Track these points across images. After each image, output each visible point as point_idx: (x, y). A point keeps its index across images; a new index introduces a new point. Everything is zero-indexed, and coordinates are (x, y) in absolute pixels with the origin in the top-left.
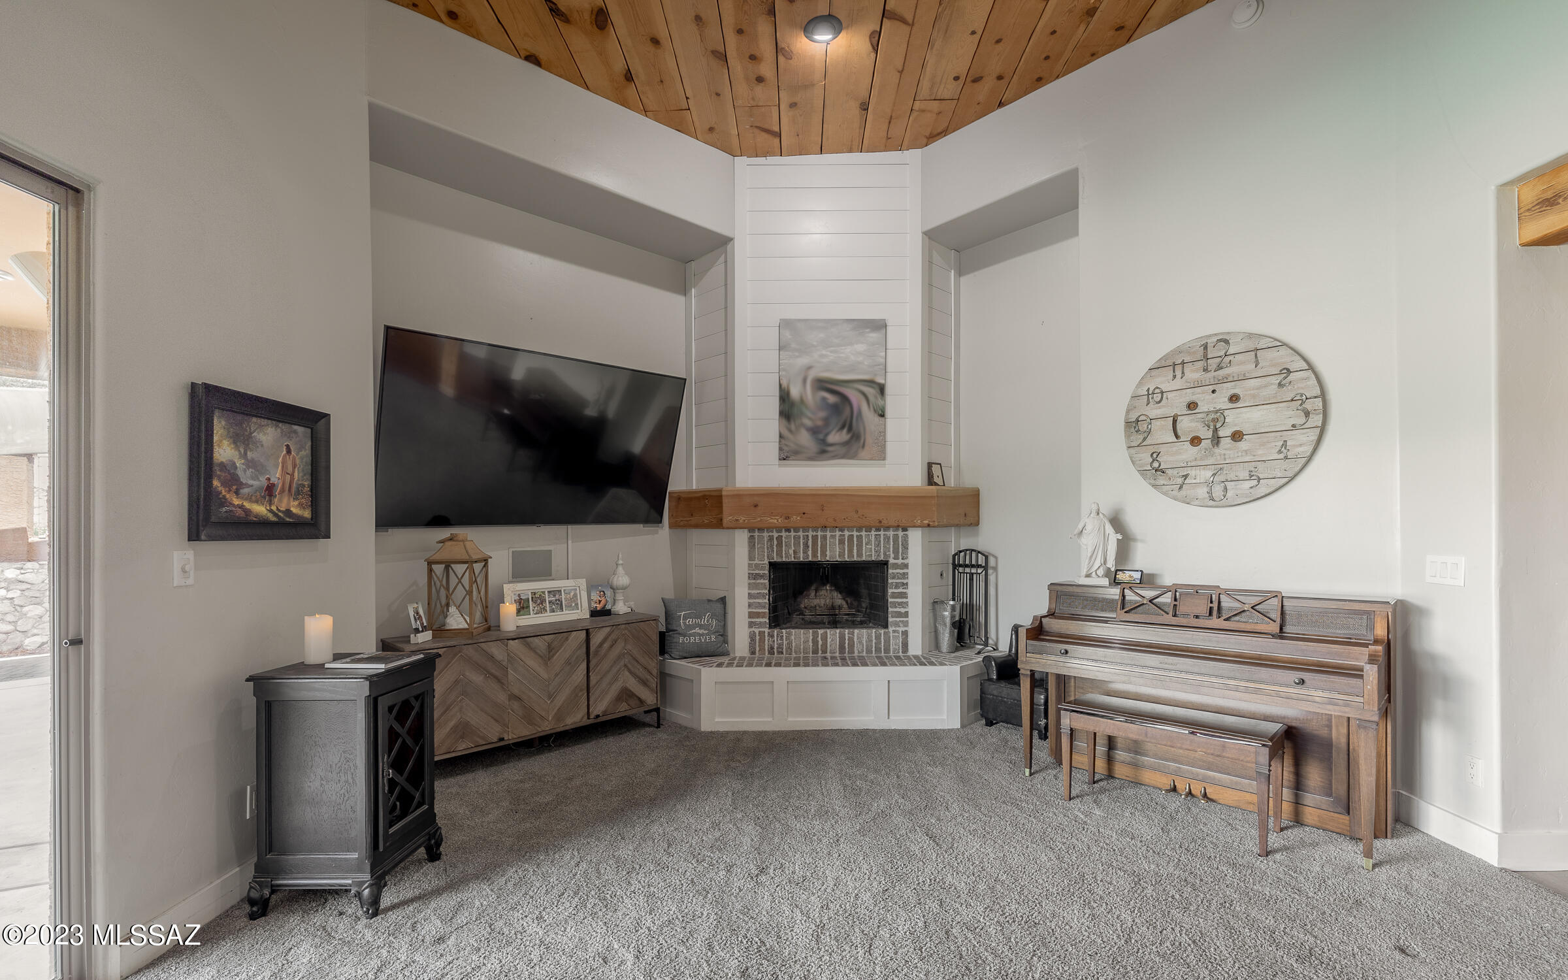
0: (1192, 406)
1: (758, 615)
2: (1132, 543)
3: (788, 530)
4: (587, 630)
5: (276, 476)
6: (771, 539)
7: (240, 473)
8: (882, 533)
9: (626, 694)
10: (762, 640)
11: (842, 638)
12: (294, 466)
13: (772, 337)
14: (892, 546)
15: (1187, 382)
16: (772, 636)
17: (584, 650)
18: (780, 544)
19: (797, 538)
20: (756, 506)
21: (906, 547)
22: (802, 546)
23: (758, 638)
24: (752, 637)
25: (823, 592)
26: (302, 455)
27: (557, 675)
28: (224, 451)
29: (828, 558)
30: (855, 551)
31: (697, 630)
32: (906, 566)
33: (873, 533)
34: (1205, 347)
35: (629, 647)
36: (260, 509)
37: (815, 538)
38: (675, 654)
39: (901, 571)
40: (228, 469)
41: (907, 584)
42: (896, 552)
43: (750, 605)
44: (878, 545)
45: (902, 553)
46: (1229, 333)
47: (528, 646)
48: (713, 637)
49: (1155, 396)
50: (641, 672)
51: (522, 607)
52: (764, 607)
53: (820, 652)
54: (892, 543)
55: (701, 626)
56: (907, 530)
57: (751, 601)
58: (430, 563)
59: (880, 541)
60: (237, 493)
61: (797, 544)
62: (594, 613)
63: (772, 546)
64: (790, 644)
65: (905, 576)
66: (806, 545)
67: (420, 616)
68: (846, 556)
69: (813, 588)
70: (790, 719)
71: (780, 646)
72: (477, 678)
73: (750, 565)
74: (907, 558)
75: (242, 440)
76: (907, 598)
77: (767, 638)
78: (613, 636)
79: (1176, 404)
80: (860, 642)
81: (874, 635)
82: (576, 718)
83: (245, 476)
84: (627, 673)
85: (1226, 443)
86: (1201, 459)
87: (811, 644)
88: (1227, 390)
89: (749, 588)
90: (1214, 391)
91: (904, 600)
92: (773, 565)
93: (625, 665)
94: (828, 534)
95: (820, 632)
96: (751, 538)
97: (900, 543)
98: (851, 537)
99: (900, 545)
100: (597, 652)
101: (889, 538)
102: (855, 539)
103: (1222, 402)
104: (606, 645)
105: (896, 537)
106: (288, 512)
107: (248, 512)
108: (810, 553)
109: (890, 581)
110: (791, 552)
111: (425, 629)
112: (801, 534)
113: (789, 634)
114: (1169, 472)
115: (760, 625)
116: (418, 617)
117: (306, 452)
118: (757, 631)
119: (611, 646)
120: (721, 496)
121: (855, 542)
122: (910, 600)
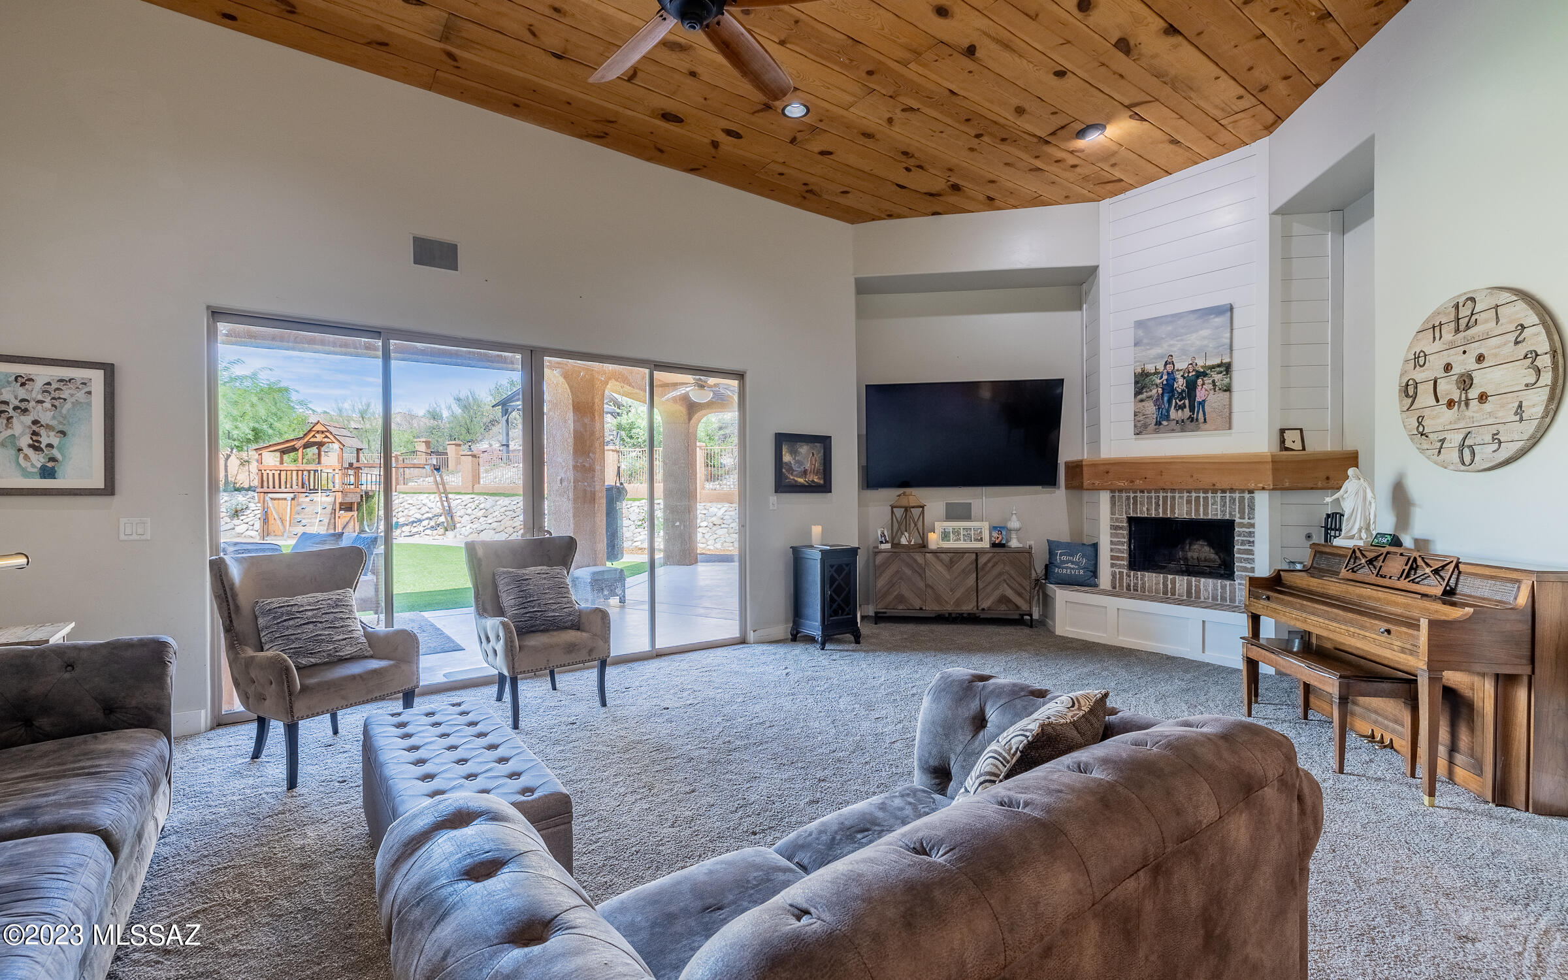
0: (1448, 367)
1: (1118, 558)
2: (1412, 509)
3: (1142, 492)
4: (977, 553)
5: (808, 466)
6: (1128, 498)
7: (793, 466)
8: (1228, 495)
9: (1004, 599)
10: (1121, 579)
11: (1189, 584)
12: (816, 461)
13: (1129, 336)
14: (1237, 507)
15: (1444, 344)
16: (1129, 576)
17: (975, 565)
18: (1135, 503)
19: (1150, 498)
20: (1107, 472)
21: (1252, 508)
22: (1154, 505)
23: (1118, 576)
24: (1114, 575)
25: (1195, 547)
26: (819, 456)
27: (956, 578)
28: (787, 458)
29: (1176, 516)
30: (1201, 510)
31: (1070, 565)
32: (1253, 526)
33: (1219, 495)
34: (1457, 306)
35: (1007, 568)
36: (801, 480)
37: (1165, 498)
38: (1052, 580)
39: (1247, 530)
40: (789, 464)
41: (1253, 542)
42: (1242, 512)
43: (1112, 550)
44: (1224, 505)
45: (1249, 513)
46: (1475, 291)
47: (938, 558)
48: (1082, 572)
49: (1419, 360)
50: (1017, 586)
51: (945, 536)
52: (1123, 552)
53: (1170, 594)
54: (1237, 504)
55: (1073, 563)
56: (1253, 493)
57: (1113, 547)
58: (893, 507)
59: (1226, 502)
60: (792, 474)
61: (1150, 503)
62: (994, 545)
63: (1129, 504)
64: (1144, 584)
65: (1251, 534)
66: (1157, 505)
67: (885, 536)
68: (1193, 514)
69: (1187, 542)
70: (1120, 638)
71: (1136, 585)
72: (908, 572)
73: (1112, 519)
74: (1253, 518)
75: (794, 452)
76: (1253, 555)
77: (1125, 577)
78: (995, 560)
79: (1434, 367)
80: (1206, 590)
81: (1219, 584)
82: (968, 607)
83: (795, 467)
84: (1006, 586)
85: (1474, 404)
86: (1455, 423)
87: (1161, 586)
88: (1475, 350)
89: (1111, 537)
90: (1464, 352)
91: (1251, 557)
92: (1131, 520)
93: (1004, 580)
94: (1177, 495)
95: (1170, 577)
96: (1113, 498)
97: (1247, 504)
98: (1198, 498)
99: (1246, 507)
100: (983, 568)
101: (1235, 500)
102: (1201, 500)
103: (1469, 363)
104: (990, 565)
105: (1242, 499)
106: (813, 481)
107: (796, 481)
108: (1161, 511)
109: (1236, 538)
110: (1145, 509)
111: (887, 542)
112: (1153, 494)
113: (1143, 576)
114: (1430, 436)
115: (1120, 566)
116: (883, 535)
117: (822, 453)
118: (1117, 571)
119: (993, 567)
120: (1082, 466)
121: (1202, 503)
122: (1257, 557)
